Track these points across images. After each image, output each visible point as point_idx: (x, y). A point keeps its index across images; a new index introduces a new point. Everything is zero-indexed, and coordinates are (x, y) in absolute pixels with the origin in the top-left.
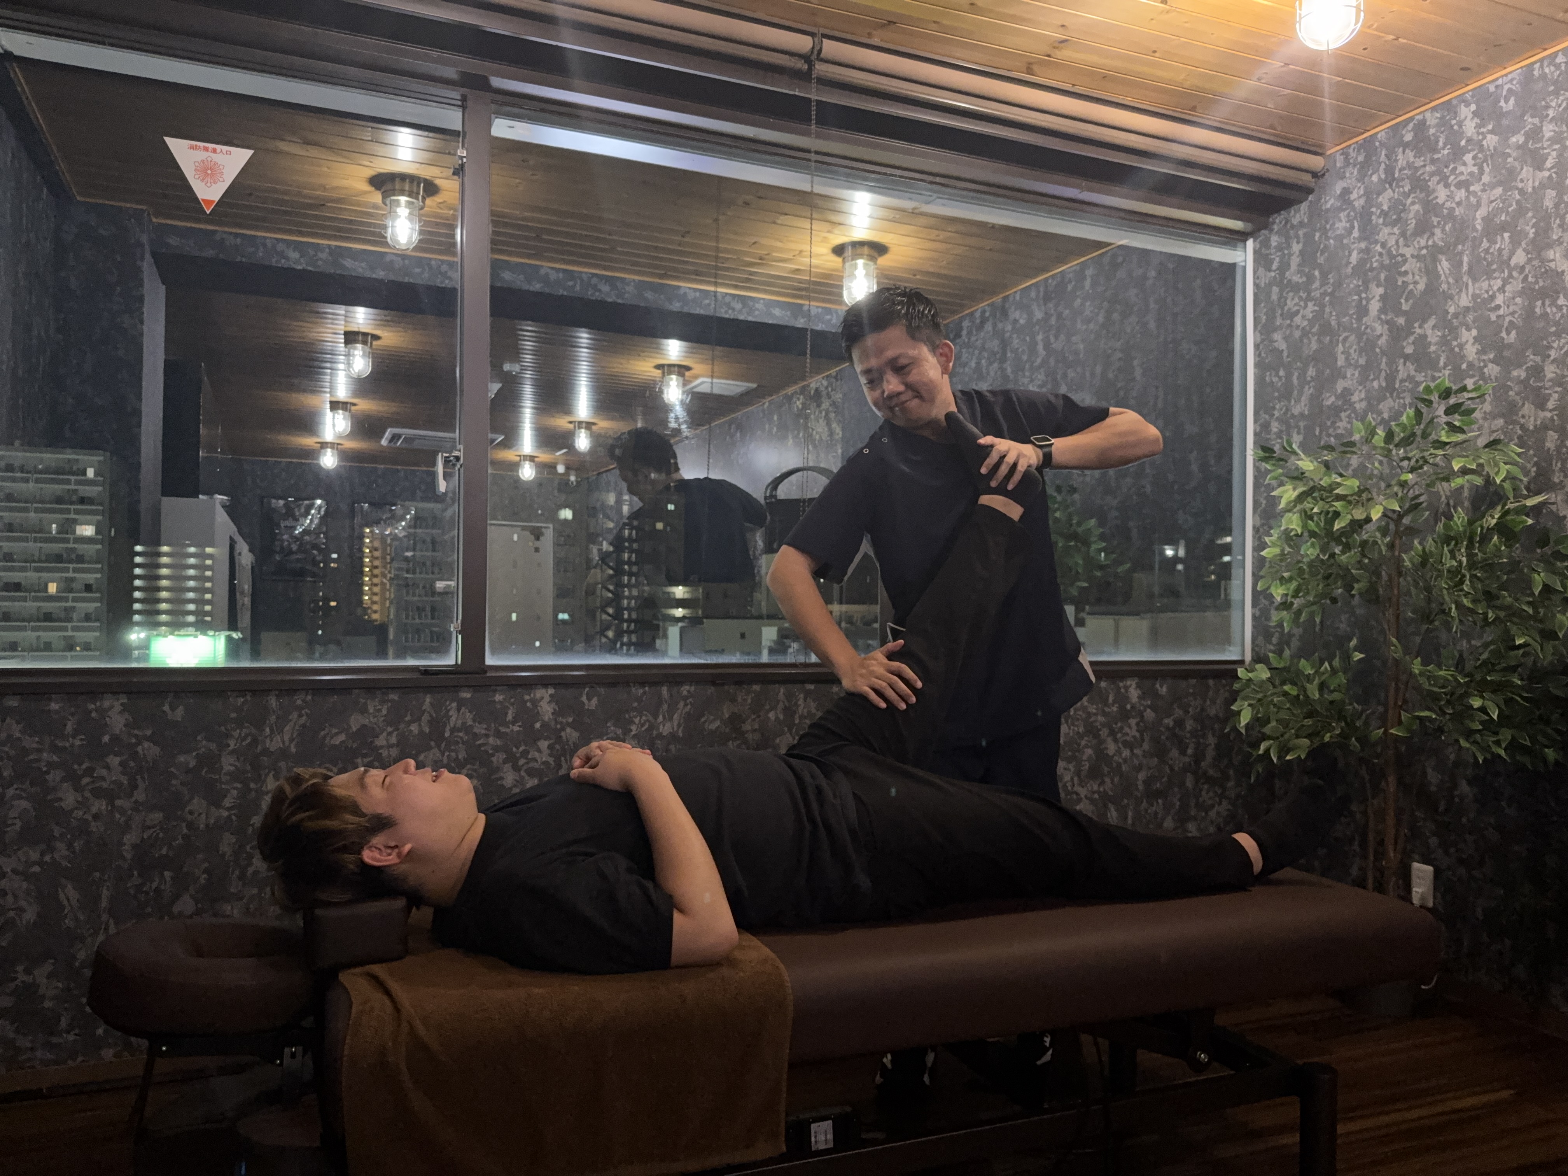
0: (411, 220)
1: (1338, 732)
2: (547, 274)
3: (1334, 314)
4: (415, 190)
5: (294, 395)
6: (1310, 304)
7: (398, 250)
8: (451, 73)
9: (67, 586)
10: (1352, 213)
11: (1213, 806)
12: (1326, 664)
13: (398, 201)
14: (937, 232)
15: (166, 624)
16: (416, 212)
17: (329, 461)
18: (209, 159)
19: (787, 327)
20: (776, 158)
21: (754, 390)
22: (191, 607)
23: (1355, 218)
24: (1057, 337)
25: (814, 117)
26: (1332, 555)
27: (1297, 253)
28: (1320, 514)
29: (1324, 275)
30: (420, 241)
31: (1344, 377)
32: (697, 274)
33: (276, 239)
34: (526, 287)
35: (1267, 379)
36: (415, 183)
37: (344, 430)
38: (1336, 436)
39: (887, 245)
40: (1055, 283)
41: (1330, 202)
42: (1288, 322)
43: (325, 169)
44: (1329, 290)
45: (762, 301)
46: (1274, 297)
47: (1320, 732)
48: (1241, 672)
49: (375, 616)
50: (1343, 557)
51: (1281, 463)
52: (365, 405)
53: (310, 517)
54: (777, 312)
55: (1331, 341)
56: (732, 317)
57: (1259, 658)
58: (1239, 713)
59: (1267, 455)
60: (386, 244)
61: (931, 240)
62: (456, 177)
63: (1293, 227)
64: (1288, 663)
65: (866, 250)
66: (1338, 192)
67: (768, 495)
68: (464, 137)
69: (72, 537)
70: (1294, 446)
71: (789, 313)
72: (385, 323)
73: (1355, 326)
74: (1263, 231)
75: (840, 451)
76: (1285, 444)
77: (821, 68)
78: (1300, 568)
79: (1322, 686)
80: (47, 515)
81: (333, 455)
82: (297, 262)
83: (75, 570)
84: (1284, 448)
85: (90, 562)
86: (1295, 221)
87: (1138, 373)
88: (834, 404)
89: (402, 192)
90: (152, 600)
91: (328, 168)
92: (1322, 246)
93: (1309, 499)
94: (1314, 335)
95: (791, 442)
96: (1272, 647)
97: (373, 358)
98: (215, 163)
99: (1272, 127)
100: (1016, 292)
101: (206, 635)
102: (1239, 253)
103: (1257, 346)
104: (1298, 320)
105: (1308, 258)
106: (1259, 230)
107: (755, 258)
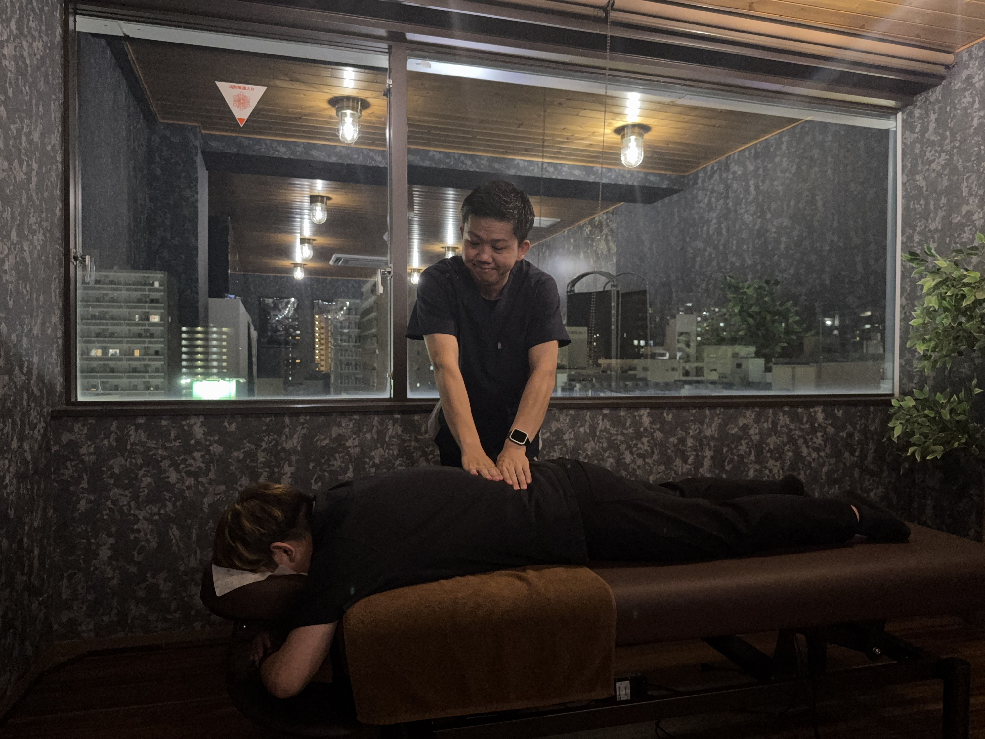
0: (353, 125)
1: (964, 441)
2: (433, 155)
3: (960, 160)
4: (355, 106)
5: (279, 235)
6: (943, 155)
7: (346, 144)
8: (382, 32)
9: (146, 352)
10: (974, 92)
11: (872, 490)
12: (955, 396)
13: (345, 113)
14: (684, 116)
15: (201, 374)
16: (357, 120)
17: (299, 275)
18: (242, 94)
19: (582, 182)
20: (581, 74)
21: (559, 222)
22: (215, 364)
23: (977, 94)
24: (763, 182)
25: (608, 48)
26: (960, 324)
27: (934, 120)
28: (952, 296)
29: (953, 135)
30: (359, 138)
31: (968, 204)
32: (527, 151)
33: (273, 140)
34: (421, 164)
35: (911, 206)
36: (356, 101)
37: (309, 256)
38: (961, 244)
39: (651, 126)
40: (761, 147)
41: (957, 85)
42: (927, 167)
43: (302, 96)
44: (957, 145)
45: (567, 166)
46: (917, 151)
47: (950, 441)
48: (894, 402)
49: (323, 369)
50: (967, 325)
51: (923, 262)
52: (321, 240)
53: (288, 309)
54: (577, 172)
55: (958, 179)
56: (548, 177)
57: (904, 393)
58: (893, 429)
59: (913, 257)
60: (339, 141)
61: (680, 122)
62: (385, 97)
63: (931, 103)
64: (927, 396)
65: (636, 130)
66: (964, 78)
67: (569, 290)
68: (390, 72)
69: (147, 322)
70: (933, 251)
71: (584, 173)
72: (334, 190)
73: (976, 168)
74: (909, 107)
75: (615, 261)
76: (926, 250)
77: (614, 15)
78: (936, 333)
79: (952, 411)
80: (134, 310)
81: (301, 271)
82: (285, 153)
83: (150, 342)
84: (926, 252)
85: (157, 338)
86: (932, 99)
87: (820, 204)
88: (611, 231)
89: (348, 108)
90: (192, 360)
91: (304, 95)
92: (952, 115)
93: (944, 287)
94: (945, 175)
95: (582, 255)
96: (914, 385)
97: (327, 211)
98: (245, 96)
99: (918, 36)
100: (735, 153)
101: (225, 380)
102: (891, 122)
103: (904, 184)
104: (934, 166)
105: (941, 123)
106: (906, 106)
107: (564, 139)
